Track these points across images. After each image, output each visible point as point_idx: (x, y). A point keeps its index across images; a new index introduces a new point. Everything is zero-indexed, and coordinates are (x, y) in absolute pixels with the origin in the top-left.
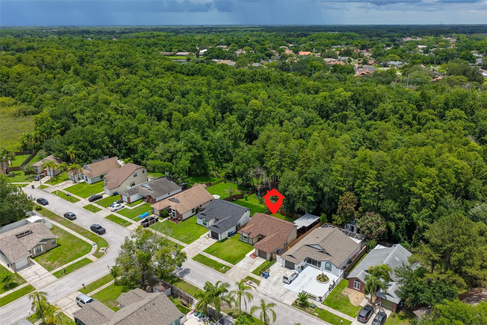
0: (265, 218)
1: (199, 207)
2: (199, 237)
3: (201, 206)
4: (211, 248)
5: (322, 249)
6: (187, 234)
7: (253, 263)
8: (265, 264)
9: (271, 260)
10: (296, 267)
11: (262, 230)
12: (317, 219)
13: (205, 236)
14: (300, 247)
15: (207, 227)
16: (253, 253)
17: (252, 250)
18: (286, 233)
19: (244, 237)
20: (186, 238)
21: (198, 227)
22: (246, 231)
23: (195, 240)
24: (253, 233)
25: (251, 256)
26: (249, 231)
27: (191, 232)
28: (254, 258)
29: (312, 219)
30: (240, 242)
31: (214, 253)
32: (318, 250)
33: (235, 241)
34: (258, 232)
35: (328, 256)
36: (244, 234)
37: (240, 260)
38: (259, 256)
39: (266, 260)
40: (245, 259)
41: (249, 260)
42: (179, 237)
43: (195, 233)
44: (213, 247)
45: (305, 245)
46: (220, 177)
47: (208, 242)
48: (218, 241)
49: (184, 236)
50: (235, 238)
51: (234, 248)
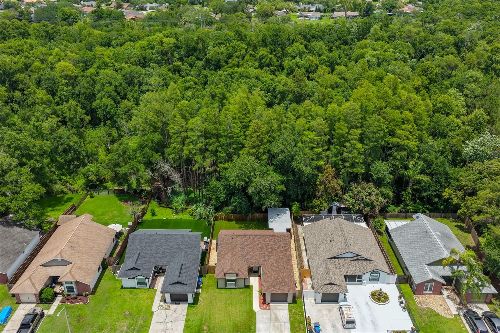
0: (239, 239)
2: (152, 313)
4: (190, 323)
5: (354, 255)
6: (125, 317)
7: (277, 319)
8: (293, 311)
9: (294, 301)
10: (341, 296)
11: (248, 258)
12: (288, 212)
13: (159, 305)
14: (325, 265)
15: (148, 287)
16: (259, 301)
17: (252, 296)
18: (286, 250)
19: (229, 281)
20: (132, 325)
21: (131, 293)
22: (231, 271)
23: (151, 322)
24: (241, 269)
25: (262, 308)
26: (235, 268)
27: (128, 310)
28: (269, 309)
29: (284, 215)
30: (223, 291)
31: (203, 330)
32: (351, 259)
33: (213, 292)
34: (244, 264)
35: (368, 262)
36: (228, 277)
37: (255, 323)
38: (271, 301)
39: (289, 303)
40: (259, 318)
41: (265, 316)
42: (116, 330)
43: (136, 307)
44: (191, 319)
45: (329, 259)
46: (77, 191)
47: (175, 315)
48: (189, 304)
49: (125, 323)
50: (208, 286)
51: (225, 307)
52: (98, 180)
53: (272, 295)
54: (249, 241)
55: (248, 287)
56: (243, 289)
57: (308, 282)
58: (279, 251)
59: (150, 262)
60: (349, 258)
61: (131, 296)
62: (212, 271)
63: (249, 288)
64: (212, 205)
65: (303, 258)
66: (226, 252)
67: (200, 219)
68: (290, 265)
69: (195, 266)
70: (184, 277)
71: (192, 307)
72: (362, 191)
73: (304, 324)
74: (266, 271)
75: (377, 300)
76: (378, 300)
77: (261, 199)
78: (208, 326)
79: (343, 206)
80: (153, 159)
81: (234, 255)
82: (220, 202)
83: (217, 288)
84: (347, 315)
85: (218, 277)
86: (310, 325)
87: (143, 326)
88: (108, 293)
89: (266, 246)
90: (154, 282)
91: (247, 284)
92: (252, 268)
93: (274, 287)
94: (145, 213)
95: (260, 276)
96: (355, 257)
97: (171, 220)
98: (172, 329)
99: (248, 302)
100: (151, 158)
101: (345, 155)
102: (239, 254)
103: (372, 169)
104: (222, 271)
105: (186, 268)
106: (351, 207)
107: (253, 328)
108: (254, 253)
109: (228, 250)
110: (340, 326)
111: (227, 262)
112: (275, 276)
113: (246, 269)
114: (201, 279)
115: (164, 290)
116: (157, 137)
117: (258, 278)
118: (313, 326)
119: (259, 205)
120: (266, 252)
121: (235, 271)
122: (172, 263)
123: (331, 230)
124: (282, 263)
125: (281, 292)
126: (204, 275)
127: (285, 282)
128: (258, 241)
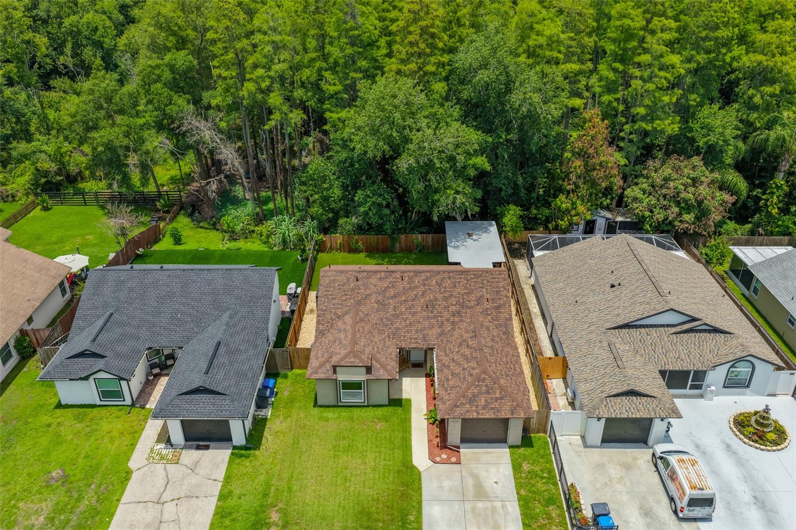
0: (373, 280)
1: (27, 328)
2: (129, 473)
3: (30, 320)
4: (231, 502)
5: (686, 319)
6: (48, 485)
7: (481, 493)
8: (526, 467)
9: (527, 441)
10: (658, 428)
11: (397, 329)
12: (494, 229)
13: (152, 451)
14: (605, 344)
15: (128, 401)
16: (430, 441)
17: (410, 426)
18: (498, 307)
19: (348, 385)
20: (61, 511)
21: (77, 418)
22: (351, 360)
23: (118, 500)
24: (379, 356)
25: (438, 459)
26: (363, 352)
27: (62, 467)
28: (458, 462)
29: (485, 235)
30: (330, 414)
31: (269, 525)
32: (674, 330)
33: (302, 415)
34: (388, 343)
35: (720, 338)
36: (343, 376)
37: (420, 503)
38: (463, 440)
39: (511, 447)
40: (428, 487)
41: (446, 483)
42: (16, 522)
43: (86, 457)
44: (237, 492)
45: (614, 328)
46: (13, 197)
47: (194, 479)
48: (235, 448)
49: (44, 505)
50: (292, 400)
51: (335, 456)
52: (59, 173)
53: (465, 422)
54: (400, 285)
55: (397, 402)
56: (385, 409)
57: (557, 391)
58: (479, 309)
59: (137, 338)
60: (668, 326)
61: (79, 426)
62: (303, 362)
63: (401, 405)
64: (313, 219)
65: (538, 332)
66: (339, 312)
67: (283, 249)
68: (509, 344)
69: (255, 347)
70: (220, 376)
71: (241, 456)
72: (675, 176)
73: (560, 507)
74: (445, 360)
75: (755, 438)
76: (760, 437)
77: (430, 191)
78: (284, 512)
79: (619, 219)
80: (172, 110)
81: (362, 320)
82: (332, 210)
83: (316, 405)
84: (690, 482)
85: (317, 376)
86: (578, 510)
87: (94, 512)
88: (18, 419)
89: (445, 299)
90: (147, 390)
91: (394, 396)
92: (408, 352)
93: (471, 401)
94: (160, 240)
95: (429, 375)
96: (684, 323)
97: (215, 251)
98: (177, 521)
99: (398, 442)
100: (166, 106)
101: (636, 84)
102: (374, 318)
103: (696, 126)
104: (327, 361)
105: (230, 353)
106: (647, 214)
107: (412, 518)
108: (414, 314)
109: (346, 309)
110: (664, 511)
111: (342, 336)
112: (474, 372)
113: (393, 356)
114: (271, 382)
115: (161, 410)
116: (182, 58)
117: (424, 379)
118: (588, 513)
119: (424, 208)
120: (445, 314)
121: (361, 360)
122: (194, 341)
123: (609, 261)
124: (488, 339)
125: (493, 416)
126: (282, 372)
127: (502, 389)
128: (424, 285)
